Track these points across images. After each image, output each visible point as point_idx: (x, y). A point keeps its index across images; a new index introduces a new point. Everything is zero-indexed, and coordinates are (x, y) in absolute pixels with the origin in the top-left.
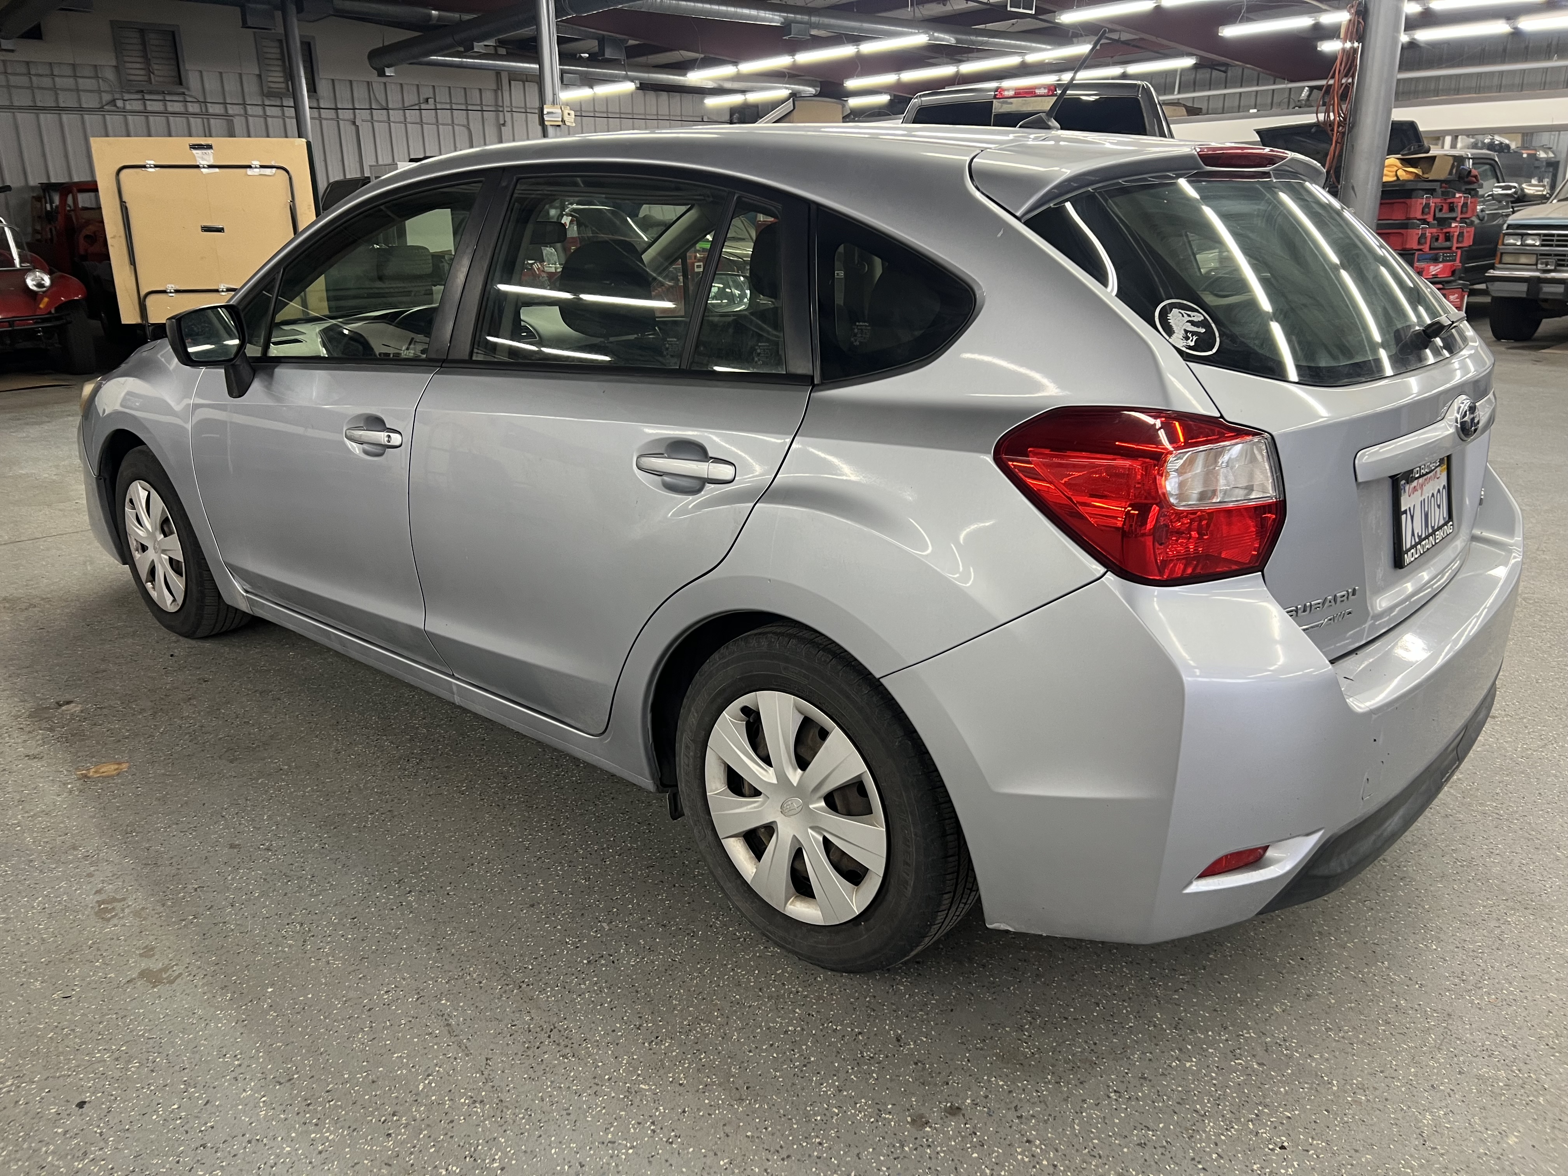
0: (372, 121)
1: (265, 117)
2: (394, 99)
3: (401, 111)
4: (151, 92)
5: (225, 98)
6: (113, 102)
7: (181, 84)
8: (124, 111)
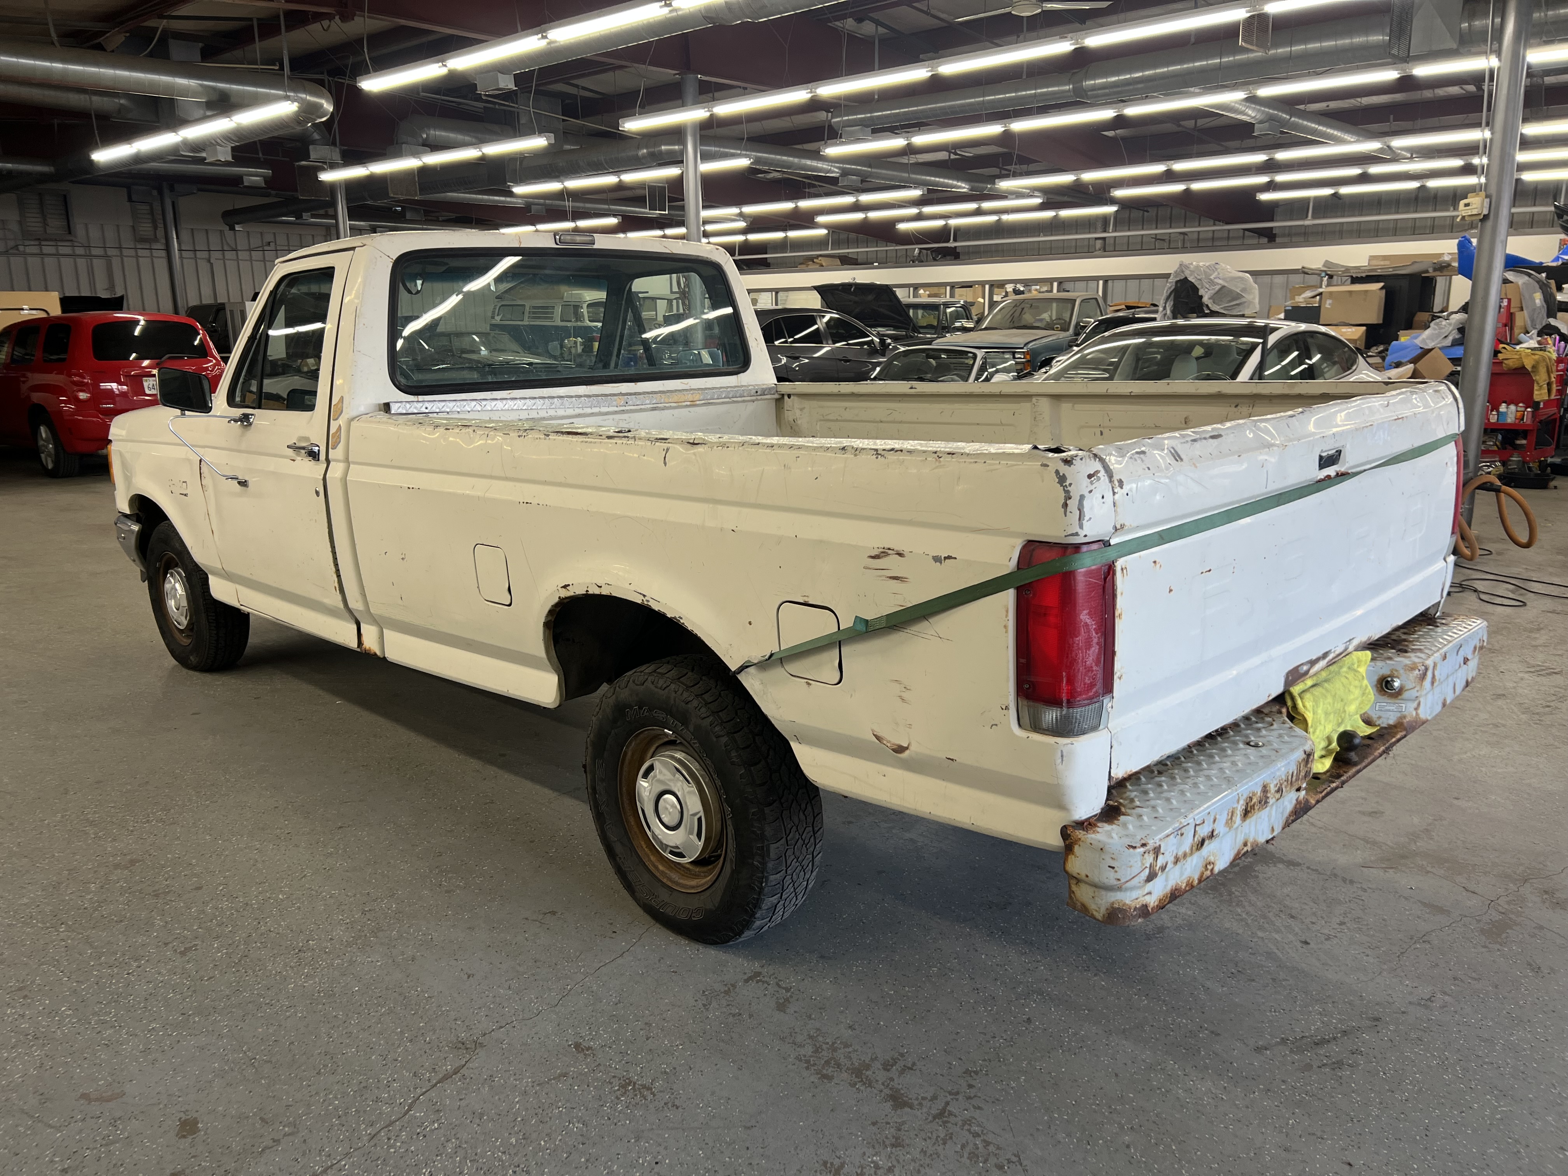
0: (224, 259)
1: (137, 257)
2: (242, 243)
3: (248, 253)
4: (46, 240)
5: (104, 243)
6: (16, 247)
7: (70, 233)
8: (25, 254)
